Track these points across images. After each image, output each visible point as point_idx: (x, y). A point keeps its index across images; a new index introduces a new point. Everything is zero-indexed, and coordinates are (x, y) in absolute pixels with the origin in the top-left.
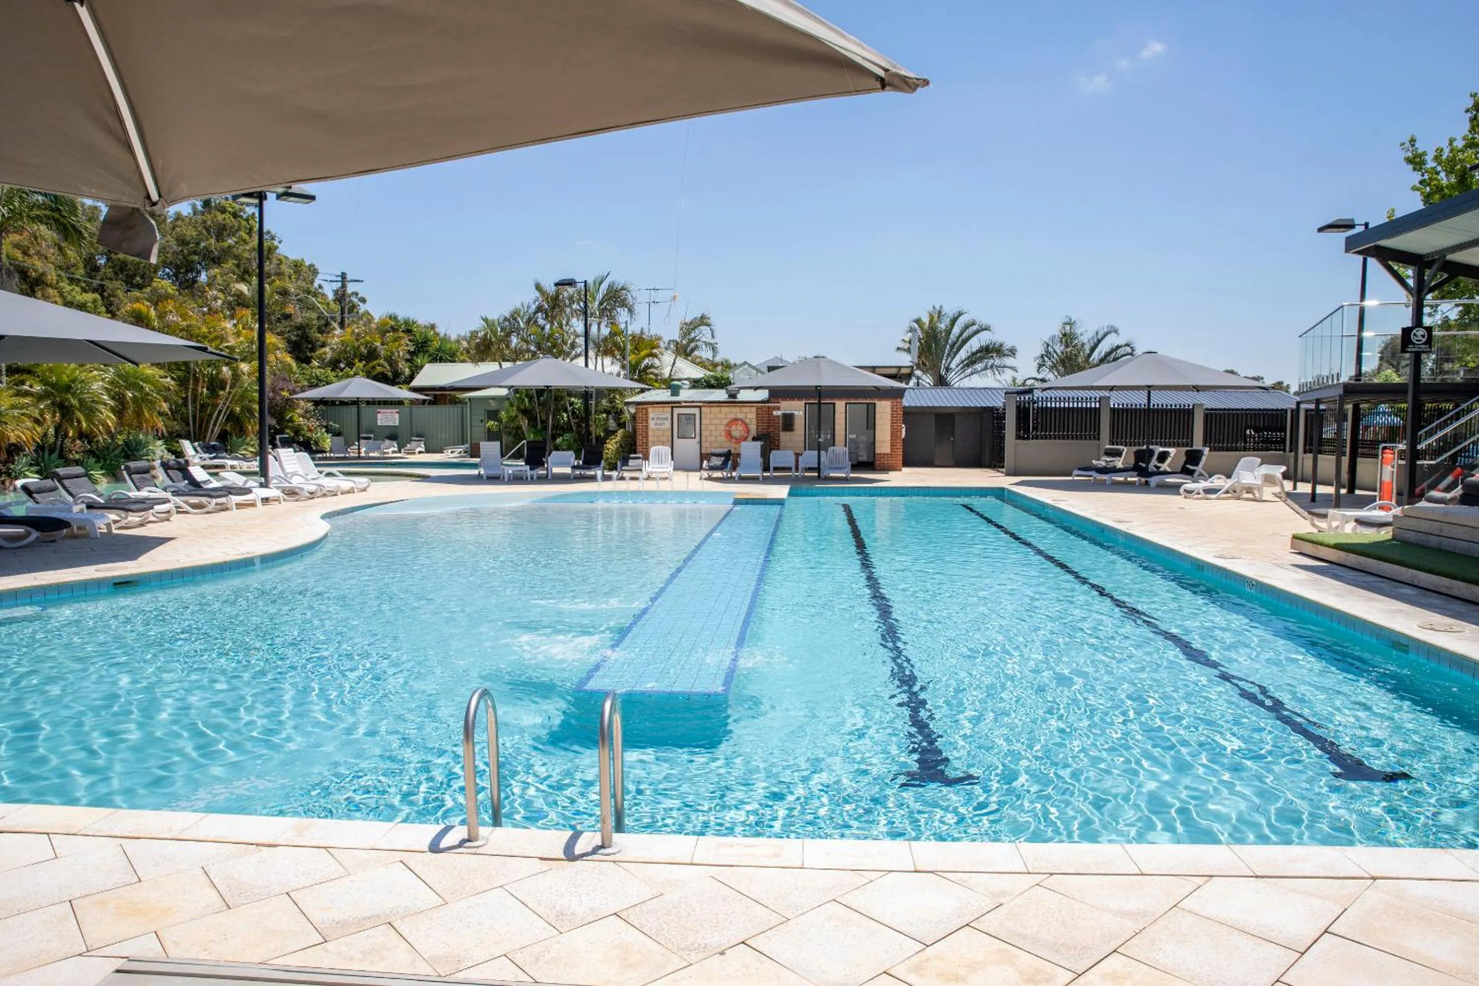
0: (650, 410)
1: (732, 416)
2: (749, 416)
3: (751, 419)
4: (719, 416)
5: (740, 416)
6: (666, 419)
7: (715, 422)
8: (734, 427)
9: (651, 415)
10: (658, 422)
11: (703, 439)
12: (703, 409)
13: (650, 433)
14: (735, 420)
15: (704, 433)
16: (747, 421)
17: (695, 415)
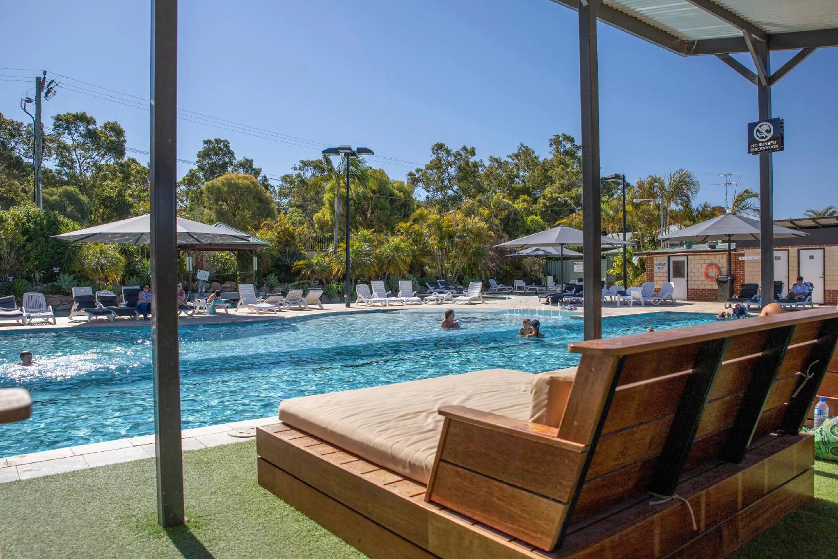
0: (655, 258)
1: (709, 262)
2: (721, 261)
3: (723, 264)
4: (700, 262)
5: (715, 261)
6: (664, 264)
7: (697, 266)
8: (710, 270)
9: (655, 262)
10: (660, 266)
11: (689, 279)
12: (689, 257)
13: (655, 275)
14: (710, 265)
15: (690, 274)
16: (720, 265)
17: (684, 261)
